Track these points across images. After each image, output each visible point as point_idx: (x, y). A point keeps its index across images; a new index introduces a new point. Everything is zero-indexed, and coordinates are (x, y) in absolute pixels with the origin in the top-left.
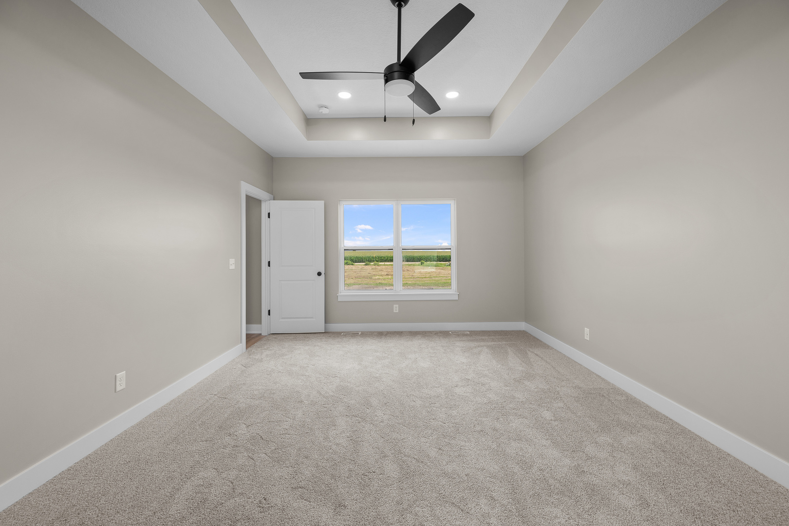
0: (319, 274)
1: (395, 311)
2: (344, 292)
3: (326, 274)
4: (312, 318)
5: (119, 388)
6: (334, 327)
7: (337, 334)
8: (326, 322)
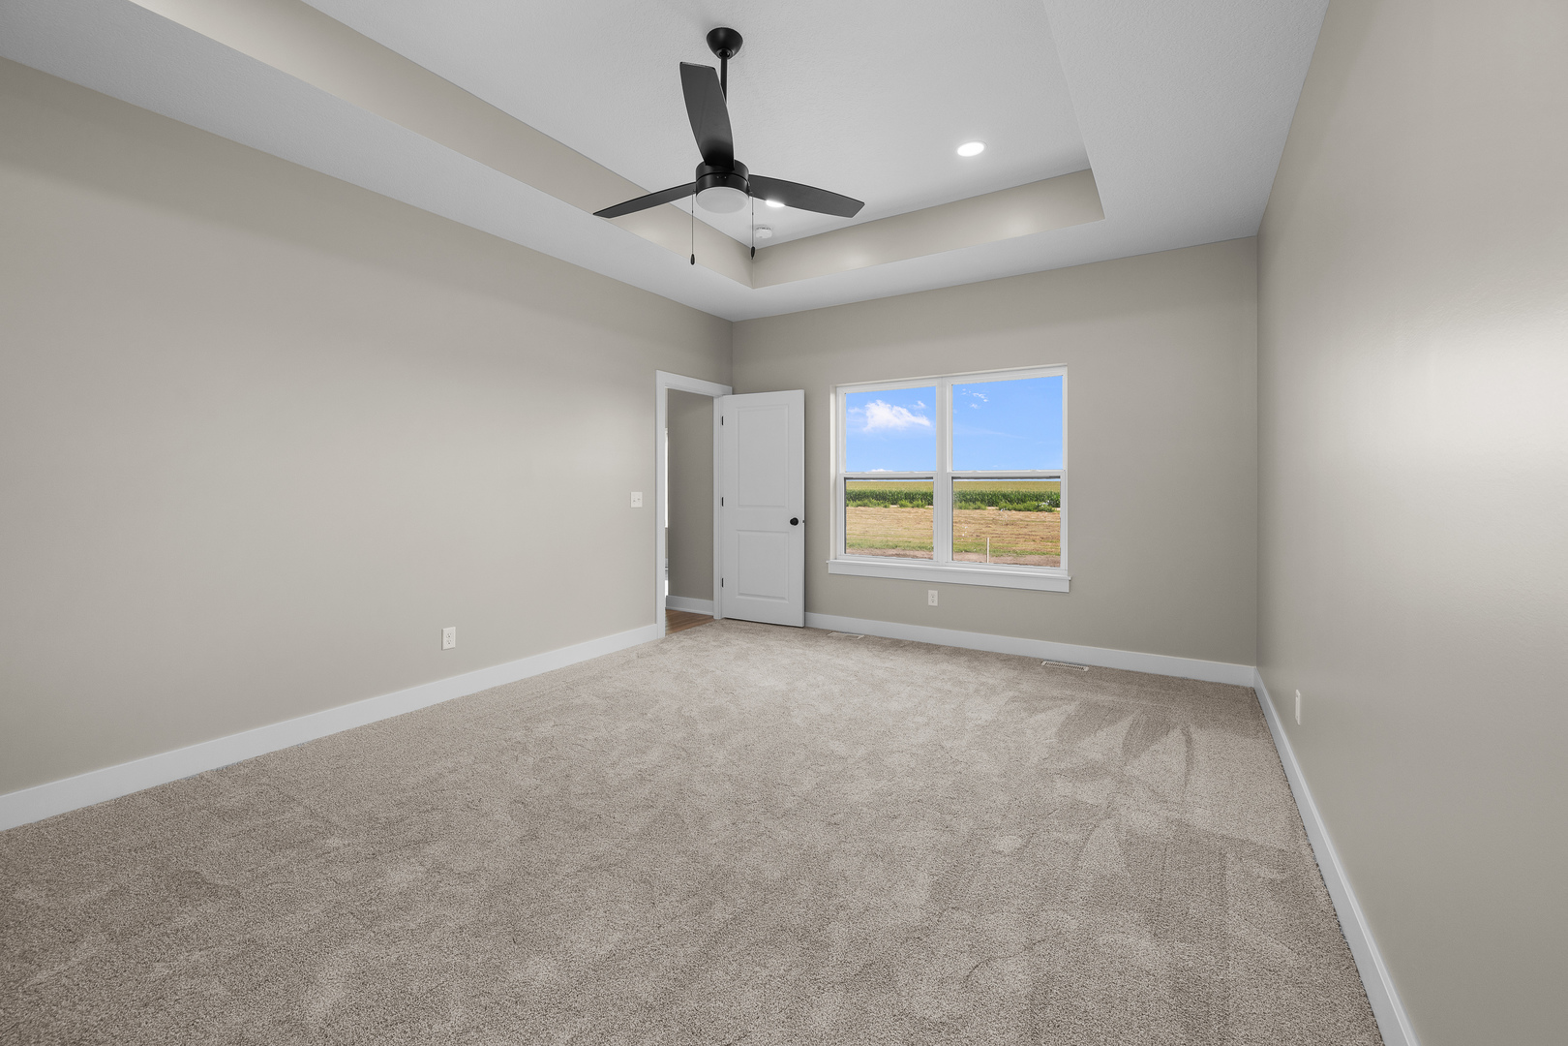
0: (794, 522)
1: (930, 603)
2: (838, 558)
3: (808, 522)
4: (783, 598)
5: (446, 646)
6: (820, 620)
7: (826, 633)
8: (806, 609)
